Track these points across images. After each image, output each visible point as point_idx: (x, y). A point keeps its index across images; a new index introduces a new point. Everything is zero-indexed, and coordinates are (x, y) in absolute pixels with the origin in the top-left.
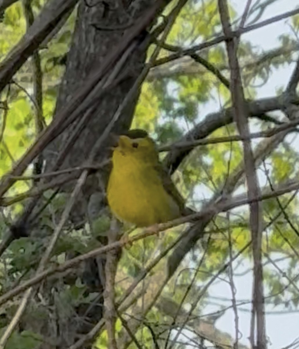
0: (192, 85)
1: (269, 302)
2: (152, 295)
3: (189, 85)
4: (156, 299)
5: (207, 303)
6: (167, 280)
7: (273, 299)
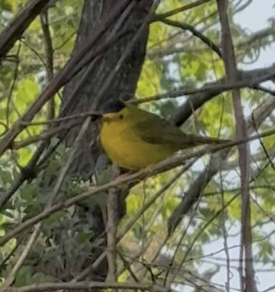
0: (191, 67)
1: (258, 261)
2: (153, 253)
3: (188, 67)
4: (157, 256)
5: (203, 261)
6: (167, 239)
7: (262, 259)
